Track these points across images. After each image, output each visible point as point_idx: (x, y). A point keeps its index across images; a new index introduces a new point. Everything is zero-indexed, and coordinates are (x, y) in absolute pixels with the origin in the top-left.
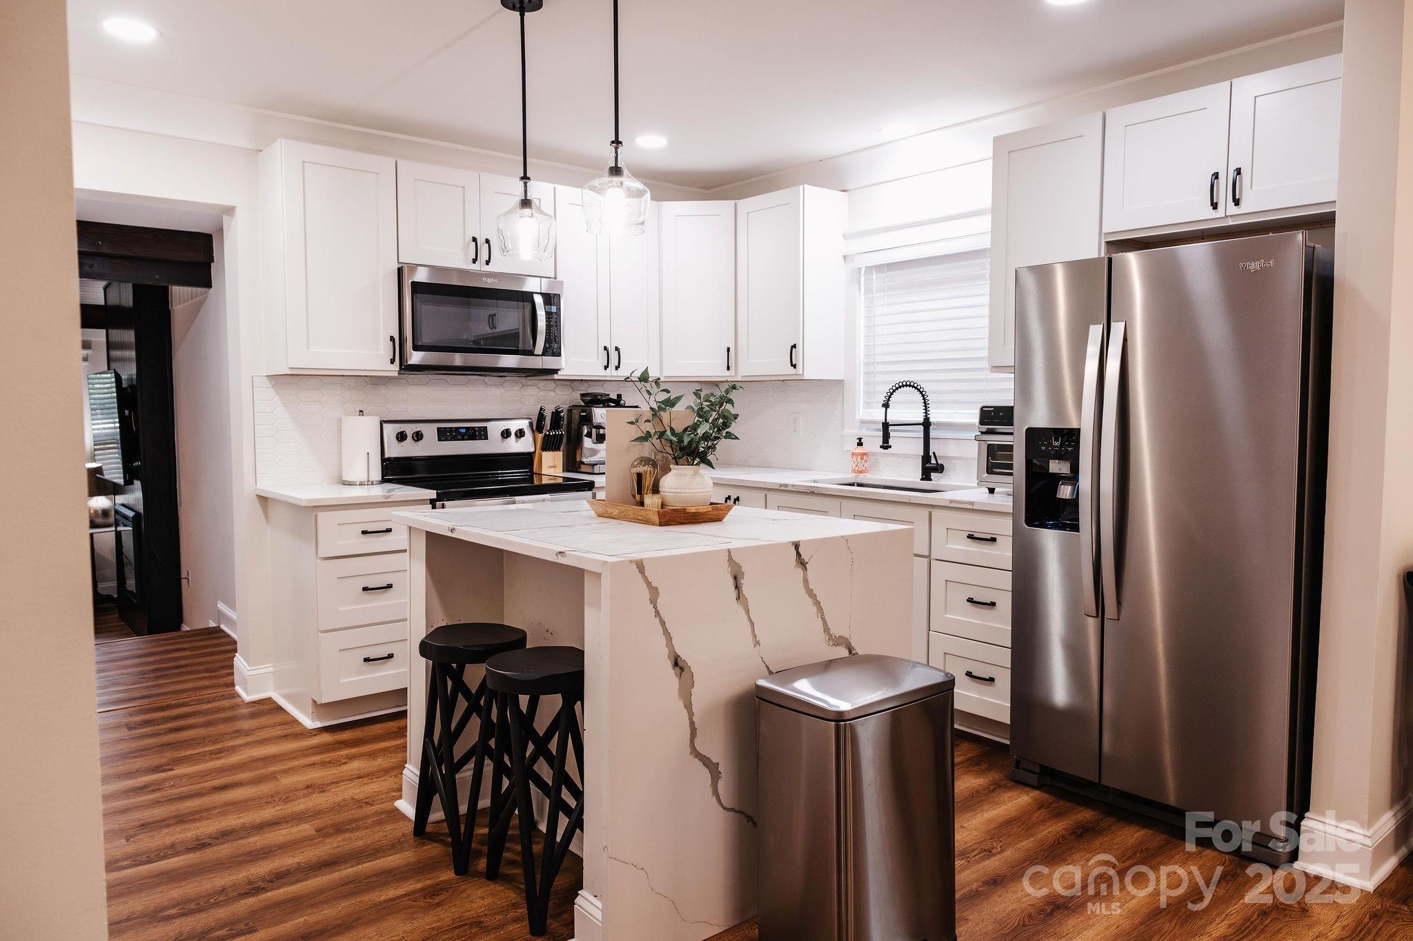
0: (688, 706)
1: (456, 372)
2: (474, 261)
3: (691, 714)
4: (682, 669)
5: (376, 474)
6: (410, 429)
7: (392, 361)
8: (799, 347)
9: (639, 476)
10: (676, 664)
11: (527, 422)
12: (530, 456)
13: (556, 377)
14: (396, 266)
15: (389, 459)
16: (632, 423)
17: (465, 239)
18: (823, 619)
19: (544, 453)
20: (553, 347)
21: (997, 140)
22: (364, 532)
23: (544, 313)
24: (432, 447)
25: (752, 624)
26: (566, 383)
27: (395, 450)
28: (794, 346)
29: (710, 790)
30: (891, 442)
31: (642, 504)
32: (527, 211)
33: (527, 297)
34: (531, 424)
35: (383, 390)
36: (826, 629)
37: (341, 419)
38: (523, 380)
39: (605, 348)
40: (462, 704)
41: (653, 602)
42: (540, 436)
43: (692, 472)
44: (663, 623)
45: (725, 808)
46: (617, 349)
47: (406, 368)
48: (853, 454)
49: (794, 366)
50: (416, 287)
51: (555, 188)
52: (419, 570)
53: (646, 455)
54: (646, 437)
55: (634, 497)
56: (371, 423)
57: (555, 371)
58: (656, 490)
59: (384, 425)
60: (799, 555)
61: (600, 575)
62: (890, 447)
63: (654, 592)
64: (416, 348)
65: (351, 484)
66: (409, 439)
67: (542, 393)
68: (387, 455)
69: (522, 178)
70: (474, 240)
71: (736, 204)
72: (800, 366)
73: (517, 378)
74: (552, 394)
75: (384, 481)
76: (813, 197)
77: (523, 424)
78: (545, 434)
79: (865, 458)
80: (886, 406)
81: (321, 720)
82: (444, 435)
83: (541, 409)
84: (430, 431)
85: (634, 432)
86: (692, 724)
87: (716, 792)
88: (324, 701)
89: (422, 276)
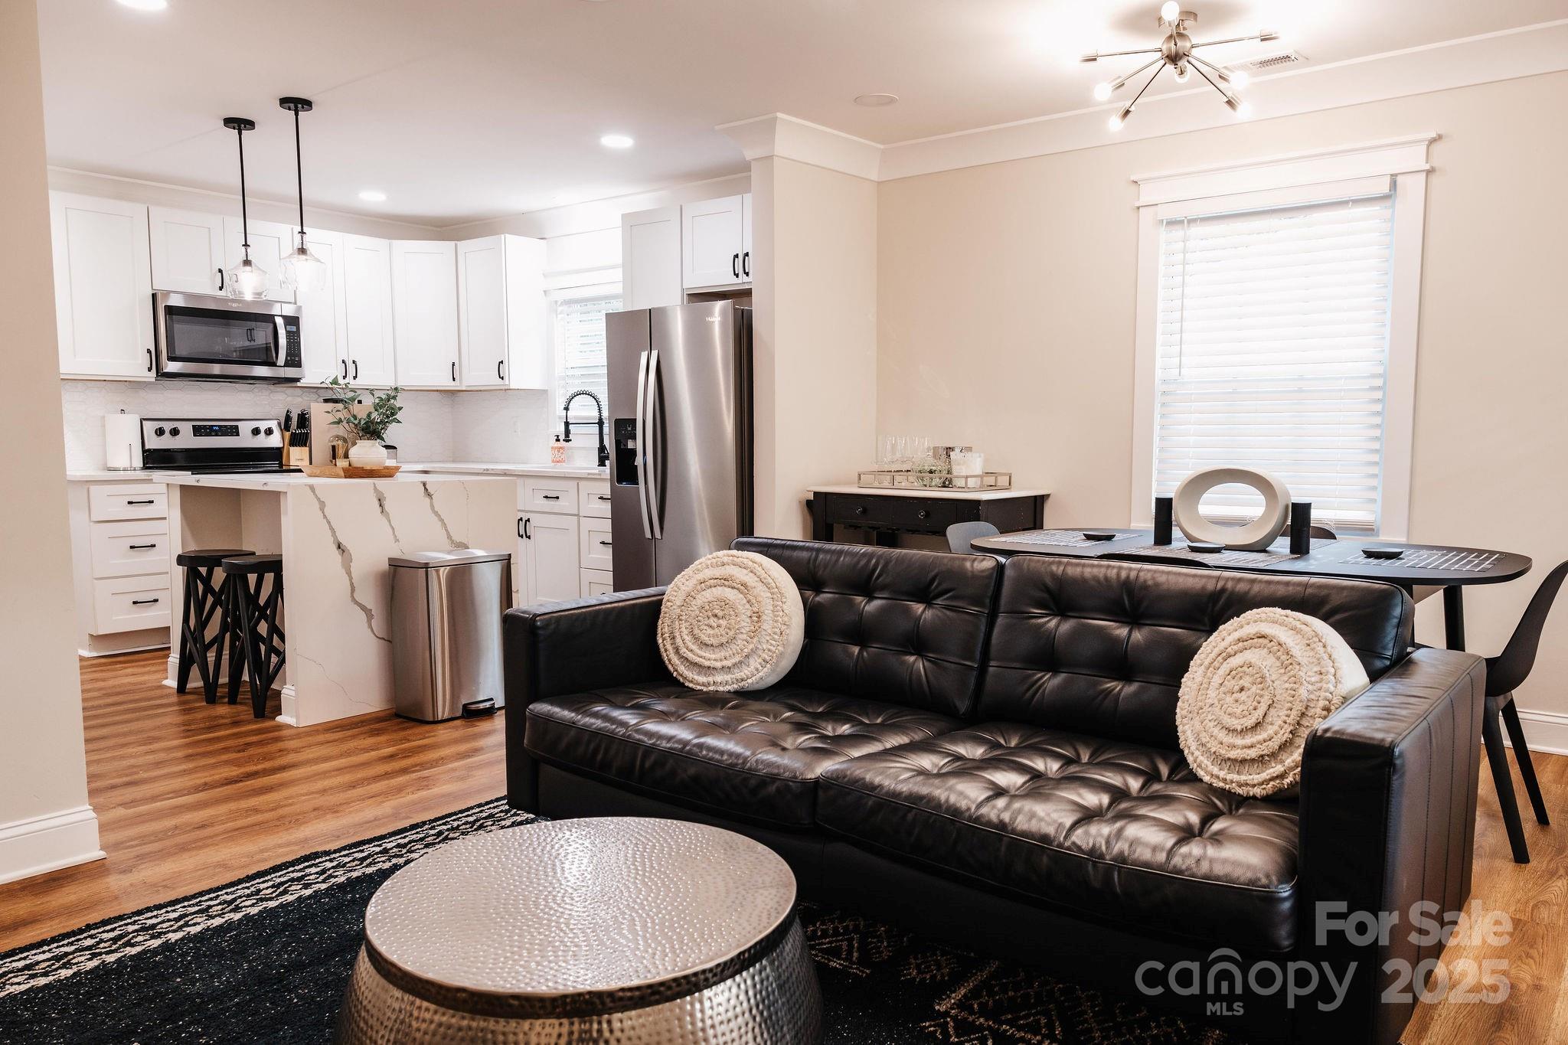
0: (349, 573)
1: (208, 379)
2: (221, 288)
3: (351, 579)
4: (344, 551)
5: (138, 462)
6: (167, 426)
7: (150, 369)
8: (506, 362)
9: (334, 447)
10: (339, 547)
11: (276, 422)
12: (279, 451)
13: (299, 384)
14: (151, 292)
15: (149, 450)
16: (328, 412)
17: (211, 270)
18: (447, 530)
19: (292, 449)
20: (294, 360)
21: (624, 216)
22: (129, 503)
23: (284, 332)
24: (187, 440)
25: (393, 529)
26: (312, 390)
27: (154, 443)
28: (502, 362)
29: (366, 625)
30: (571, 437)
31: (336, 465)
32: (248, 268)
33: (269, 319)
34: (279, 424)
35: (142, 393)
36: (449, 537)
37: (104, 417)
38: (272, 387)
39: (343, 362)
40: (210, 600)
41: (322, 510)
42: (287, 434)
43: (371, 445)
44: (329, 523)
45: (377, 637)
46: (354, 362)
47: (162, 375)
48: (552, 448)
49: (502, 378)
50: (170, 310)
51: (292, 229)
52: (175, 516)
53: (341, 434)
54: (340, 421)
55: (332, 462)
56: (131, 422)
57: (298, 380)
58: (346, 456)
59: (144, 422)
60: (426, 489)
61: (286, 493)
62: (571, 440)
63: (322, 505)
64: (171, 359)
65: (115, 470)
66: (167, 434)
67: (289, 399)
68: (147, 447)
69: (243, 245)
70: (220, 271)
71: (456, 245)
72: (506, 378)
73: (266, 386)
74: (300, 399)
75: (145, 468)
76: (512, 243)
77: (273, 424)
78: (292, 432)
79: (561, 451)
80: (567, 409)
81: (96, 650)
82: (198, 431)
83: (288, 411)
84: (186, 429)
85: (331, 418)
86: (352, 584)
87: (370, 626)
88: (101, 633)
89: (176, 301)
